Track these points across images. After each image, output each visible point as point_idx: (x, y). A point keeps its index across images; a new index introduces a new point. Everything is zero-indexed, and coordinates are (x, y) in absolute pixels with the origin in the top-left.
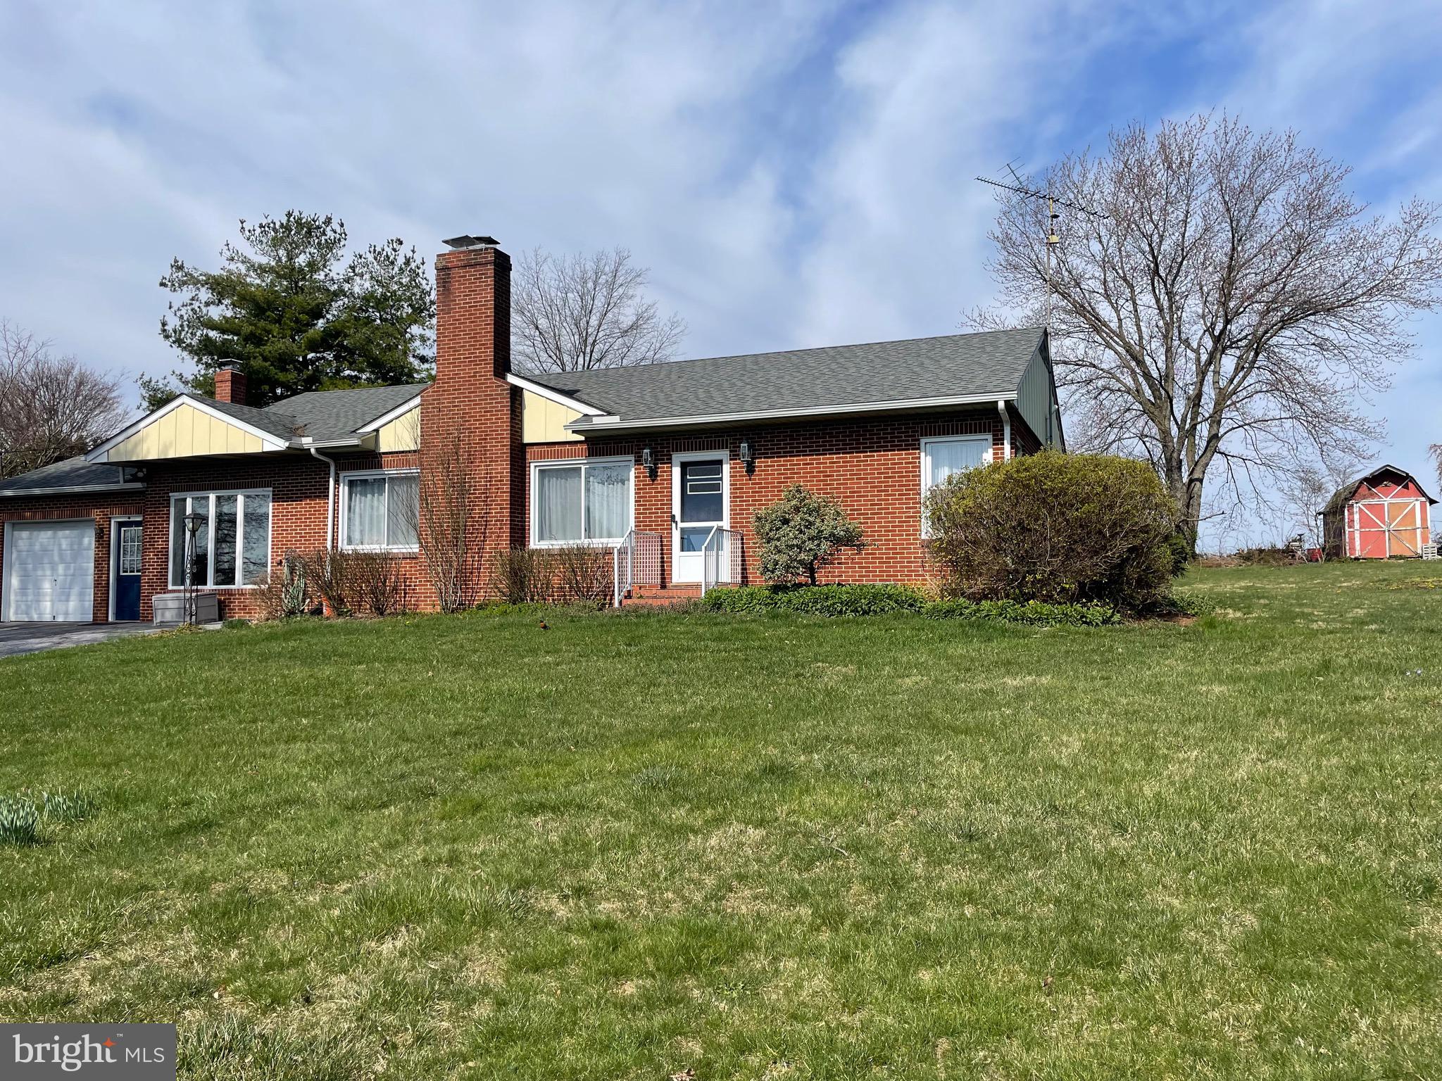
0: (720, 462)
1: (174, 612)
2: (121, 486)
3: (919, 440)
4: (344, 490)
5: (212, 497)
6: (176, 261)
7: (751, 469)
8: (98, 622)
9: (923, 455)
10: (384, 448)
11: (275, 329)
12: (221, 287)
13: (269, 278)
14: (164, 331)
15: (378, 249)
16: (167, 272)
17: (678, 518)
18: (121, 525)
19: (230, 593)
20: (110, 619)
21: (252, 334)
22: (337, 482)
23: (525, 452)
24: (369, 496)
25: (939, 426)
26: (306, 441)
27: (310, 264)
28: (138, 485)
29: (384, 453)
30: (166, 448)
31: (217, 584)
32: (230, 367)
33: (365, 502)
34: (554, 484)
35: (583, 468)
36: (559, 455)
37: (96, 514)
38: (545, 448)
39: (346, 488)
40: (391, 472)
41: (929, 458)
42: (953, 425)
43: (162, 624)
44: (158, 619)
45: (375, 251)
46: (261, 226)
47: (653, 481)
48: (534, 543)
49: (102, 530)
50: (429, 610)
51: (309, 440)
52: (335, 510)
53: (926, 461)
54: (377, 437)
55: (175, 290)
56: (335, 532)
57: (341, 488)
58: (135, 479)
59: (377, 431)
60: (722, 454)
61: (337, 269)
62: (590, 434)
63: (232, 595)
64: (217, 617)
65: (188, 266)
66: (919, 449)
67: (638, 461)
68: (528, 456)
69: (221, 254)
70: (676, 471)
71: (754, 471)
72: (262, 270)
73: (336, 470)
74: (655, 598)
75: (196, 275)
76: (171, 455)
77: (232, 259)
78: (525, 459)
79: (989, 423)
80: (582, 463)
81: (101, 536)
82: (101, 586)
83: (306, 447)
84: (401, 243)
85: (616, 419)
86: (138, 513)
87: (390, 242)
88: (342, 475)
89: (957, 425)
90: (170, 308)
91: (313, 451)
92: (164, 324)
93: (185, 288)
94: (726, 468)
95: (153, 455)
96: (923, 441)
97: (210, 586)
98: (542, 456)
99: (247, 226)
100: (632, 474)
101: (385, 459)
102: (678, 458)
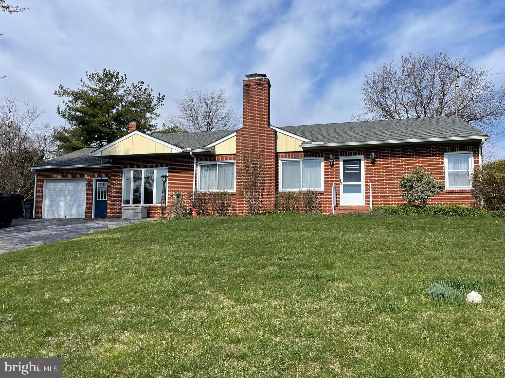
0: (360, 160)
1: (132, 214)
2: (102, 165)
3: (444, 153)
4: (199, 168)
5: (143, 170)
6: (61, 85)
7: (373, 163)
8: (88, 218)
9: (445, 158)
10: (217, 152)
11: (100, 112)
12: (77, 96)
13: (96, 93)
14: (58, 111)
15: (135, 85)
16: (57, 89)
17: (342, 181)
18: (97, 181)
19: (151, 207)
20: (93, 217)
21: (92, 114)
22: (197, 165)
23: (277, 155)
24: (208, 171)
25: (452, 148)
26: (189, 150)
27: (112, 89)
28: (109, 165)
29: (217, 155)
30: (128, 151)
31: (144, 204)
32: (135, 122)
33: (206, 173)
34: (289, 168)
35: (301, 161)
36: (292, 157)
37: (87, 176)
38: (286, 154)
39: (200, 168)
40: (218, 162)
41: (447, 160)
42: (457, 148)
43: (126, 219)
44: (124, 217)
45: (134, 85)
46: (93, 74)
47: (332, 167)
48: (281, 189)
49: (90, 182)
50: (240, 214)
51: (190, 149)
52: (196, 176)
53: (446, 161)
54: (214, 149)
55: (60, 96)
56: (196, 184)
57: (198, 168)
58: (109, 163)
59: (214, 146)
60: (362, 157)
61: (121, 92)
62: (306, 149)
63: (152, 208)
64: (147, 216)
65: (66, 87)
66: (444, 156)
67: (325, 159)
68: (278, 157)
69: (79, 83)
70: (341, 163)
71: (375, 163)
72: (93, 90)
73: (196, 161)
74: (345, 210)
75: (69, 91)
76: (130, 153)
77: (83, 86)
78: (277, 158)
79: (472, 147)
80: (301, 160)
81: (89, 186)
82: (89, 204)
83: (188, 152)
84: (143, 83)
85: (322, 143)
86: (106, 176)
87: (140, 82)
88: (198, 163)
89: (459, 148)
90: (64, 102)
91: (191, 153)
92: (58, 109)
93: (64, 96)
94: (363, 163)
95: (122, 153)
96: (445, 153)
97: (142, 204)
98: (284, 157)
99: (89, 74)
100: (322, 164)
101: (217, 157)
102: (342, 158)
